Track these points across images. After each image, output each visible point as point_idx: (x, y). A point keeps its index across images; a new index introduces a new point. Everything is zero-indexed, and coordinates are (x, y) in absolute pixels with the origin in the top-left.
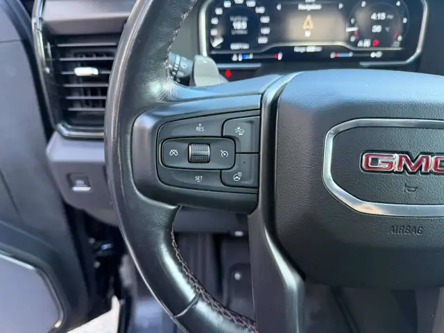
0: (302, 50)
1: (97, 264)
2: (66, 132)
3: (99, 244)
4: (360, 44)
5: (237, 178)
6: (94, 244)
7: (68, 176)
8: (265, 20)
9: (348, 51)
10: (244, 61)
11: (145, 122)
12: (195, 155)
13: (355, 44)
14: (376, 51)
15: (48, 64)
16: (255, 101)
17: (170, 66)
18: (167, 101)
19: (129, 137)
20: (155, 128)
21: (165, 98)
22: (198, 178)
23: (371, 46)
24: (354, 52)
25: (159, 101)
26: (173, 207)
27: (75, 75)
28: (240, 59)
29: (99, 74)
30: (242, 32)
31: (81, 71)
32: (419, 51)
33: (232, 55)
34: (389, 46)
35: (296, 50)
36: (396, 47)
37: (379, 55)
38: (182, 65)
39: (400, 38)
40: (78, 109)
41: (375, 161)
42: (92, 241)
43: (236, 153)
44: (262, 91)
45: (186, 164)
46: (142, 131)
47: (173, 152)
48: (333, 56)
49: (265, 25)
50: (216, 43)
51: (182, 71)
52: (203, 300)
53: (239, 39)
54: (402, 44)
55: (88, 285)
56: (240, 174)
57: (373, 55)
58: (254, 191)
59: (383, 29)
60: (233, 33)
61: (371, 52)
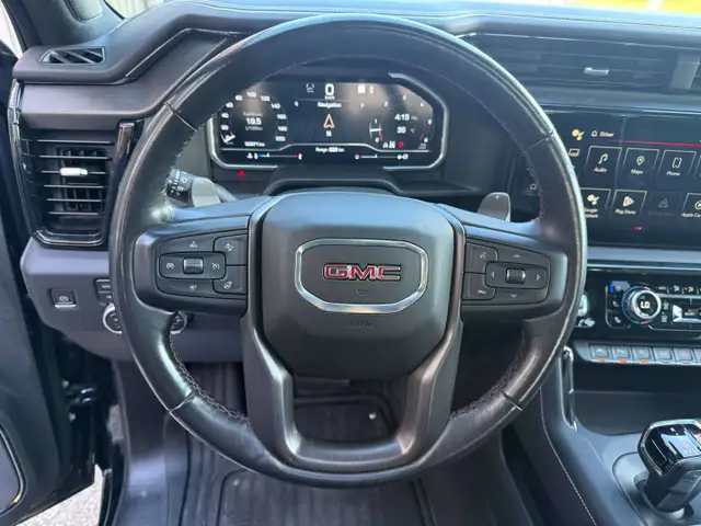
0: (325, 150)
1: (73, 417)
2: (47, 240)
3: (76, 387)
4: (385, 145)
5: (227, 286)
6: (68, 388)
7: (50, 291)
8: (282, 117)
9: (374, 153)
10: (261, 161)
11: (146, 240)
12: (190, 268)
13: (380, 145)
14: (402, 154)
15: (26, 160)
16: (243, 221)
17: (170, 181)
18: (166, 222)
19: (131, 253)
20: (154, 245)
21: (164, 219)
22: (192, 287)
23: (397, 147)
24: (379, 154)
25: (160, 222)
26: (170, 313)
27: (59, 174)
28: (256, 157)
29: (89, 175)
30: (257, 129)
31: (66, 171)
32: (441, 156)
33: (247, 153)
34: (417, 148)
35: (318, 150)
36: (423, 149)
37: (406, 157)
38: (182, 180)
39: (426, 140)
40: (60, 212)
41: (334, 271)
42: (66, 383)
43: (226, 265)
44: (250, 212)
45: (182, 276)
46: (142, 247)
47: (170, 265)
48: (357, 157)
49: (282, 123)
50: (227, 139)
51: (182, 185)
52: (198, 395)
53: (254, 136)
54: (429, 145)
55: (58, 441)
56: (230, 283)
57: (399, 157)
58: (244, 297)
59: (408, 130)
60: (247, 129)
61: (397, 154)
